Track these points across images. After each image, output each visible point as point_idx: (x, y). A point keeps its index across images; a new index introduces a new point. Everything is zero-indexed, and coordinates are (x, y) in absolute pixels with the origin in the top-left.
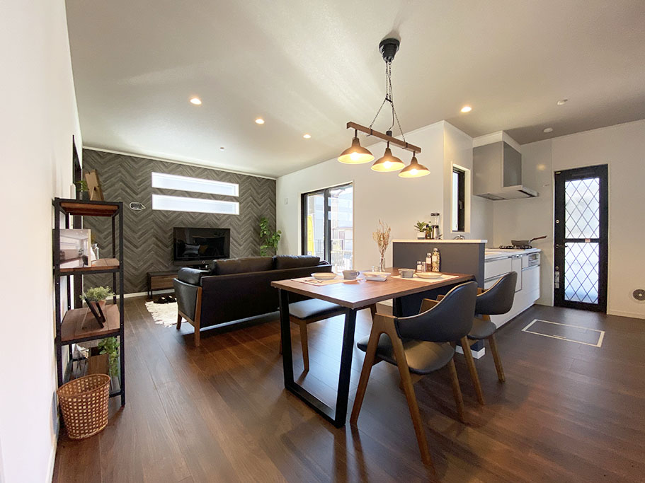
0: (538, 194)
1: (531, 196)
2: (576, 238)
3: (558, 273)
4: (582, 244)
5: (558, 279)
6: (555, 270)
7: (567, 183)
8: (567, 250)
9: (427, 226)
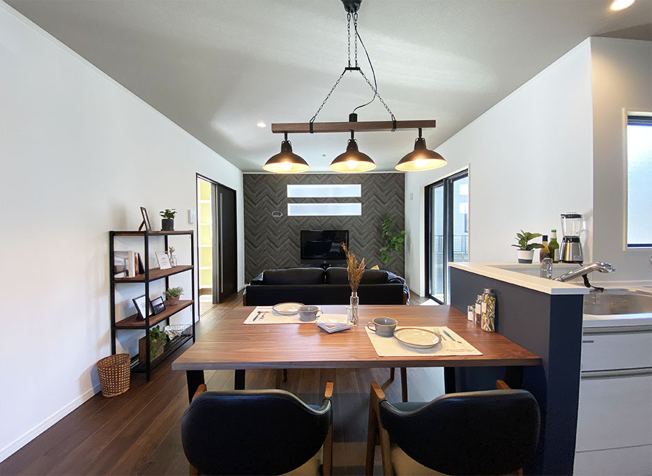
9: (545, 238)
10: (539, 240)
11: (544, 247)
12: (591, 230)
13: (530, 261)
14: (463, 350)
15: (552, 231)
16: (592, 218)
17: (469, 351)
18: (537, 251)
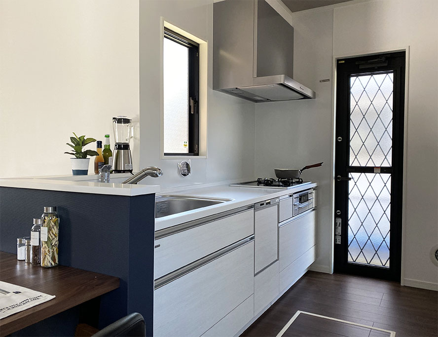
0: (314, 94)
1: (305, 97)
2: (363, 165)
3: (339, 221)
4: (370, 176)
5: (339, 229)
6: (336, 216)
7: (352, 79)
8: (351, 183)
9: (99, 144)
10: (92, 147)
11: (99, 155)
12: (138, 136)
13: (85, 172)
14: (26, 301)
15: (106, 136)
16: (138, 124)
17: (35, 299)
18: (92, 159)
